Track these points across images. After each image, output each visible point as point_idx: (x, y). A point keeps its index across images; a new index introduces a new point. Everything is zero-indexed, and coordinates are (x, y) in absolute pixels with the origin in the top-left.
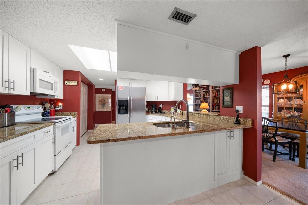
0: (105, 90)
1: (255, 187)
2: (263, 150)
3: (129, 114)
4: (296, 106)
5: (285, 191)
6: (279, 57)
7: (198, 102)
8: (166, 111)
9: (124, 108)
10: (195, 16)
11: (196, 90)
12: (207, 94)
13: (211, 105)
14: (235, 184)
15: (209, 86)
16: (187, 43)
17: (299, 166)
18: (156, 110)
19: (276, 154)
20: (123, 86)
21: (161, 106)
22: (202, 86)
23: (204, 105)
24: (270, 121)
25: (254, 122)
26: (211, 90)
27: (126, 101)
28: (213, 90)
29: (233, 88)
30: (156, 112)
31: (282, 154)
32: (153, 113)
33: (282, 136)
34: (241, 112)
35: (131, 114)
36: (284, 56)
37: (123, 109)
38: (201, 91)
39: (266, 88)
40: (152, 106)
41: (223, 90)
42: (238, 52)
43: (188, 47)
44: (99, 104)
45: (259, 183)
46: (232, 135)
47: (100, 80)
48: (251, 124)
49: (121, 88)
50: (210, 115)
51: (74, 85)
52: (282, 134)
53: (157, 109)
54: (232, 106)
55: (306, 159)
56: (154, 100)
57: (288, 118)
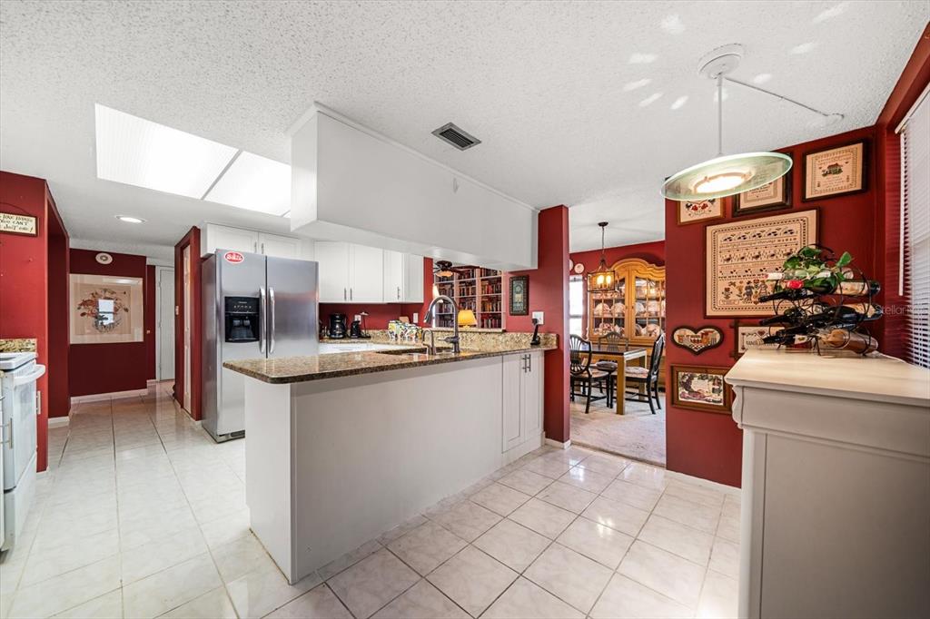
0: (110, 260)
1: (561, 451)
2: (573, 399)
3: (264, 342)
4: (616, 315)
5: (598, 446)
6: (593, 225)
7: (446, 311)
8: (376, 331)
9: (248, 322)
10: (480, 142)
11: (444, 278)
12: (468, 289)
13: (479, 317)
14: (533, 455)
15: (474, 268)
16: (455, 179)
17: (617, 413)
18: (344, 329)
19: (590, 400)
20: (243, 253)
21: (358, 318)
22: (459, 268)
23: (466, 316)
24: (583, 341)
25: (559, 339)
26: (477, 278)
27: (255, 302)
28: (482, 280)
29: (528, 276)
30: (345, 336)
31: (596, 398)
32: (335, 339)
33: (600, 368)
34: (541, 322)
35: (273, 341)
36: (600, 224)
37: (242, 325)
38: (455, 282)
39: (578, 280)
40: (333, 318)
41: (512, 280)
42: (536, 208)
43: (456, 188)
44: (83, 314)
45: (567, 444)
46: (528, 365)
47: (124, 222)
48: (555, 343)
49: (234, 258)
50: (487, 333)
51: (17, 230)
52: (598, 365)
53: (349, 326)
54: (527, 312)
55: (625, 401)
56: (340, 300)
57: (606, 337)
